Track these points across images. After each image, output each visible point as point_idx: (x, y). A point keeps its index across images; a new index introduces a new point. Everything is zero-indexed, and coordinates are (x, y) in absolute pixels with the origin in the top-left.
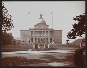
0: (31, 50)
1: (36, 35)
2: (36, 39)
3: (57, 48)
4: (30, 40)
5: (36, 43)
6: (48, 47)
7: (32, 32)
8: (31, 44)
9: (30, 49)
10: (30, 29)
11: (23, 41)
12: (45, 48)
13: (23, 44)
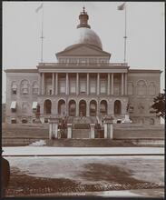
0: (42, 142)
1: (62, 90)
2: (61, 102)
3: (137, 141)
4: (39, 107)
5: (62, 116)
6: (106, 135)
7: (48, 76)
8: (42, 120)
9: (39, 140)
10: (42, 66)
11: (14, 110)
12: (93, 136)
13: (14, 122)
